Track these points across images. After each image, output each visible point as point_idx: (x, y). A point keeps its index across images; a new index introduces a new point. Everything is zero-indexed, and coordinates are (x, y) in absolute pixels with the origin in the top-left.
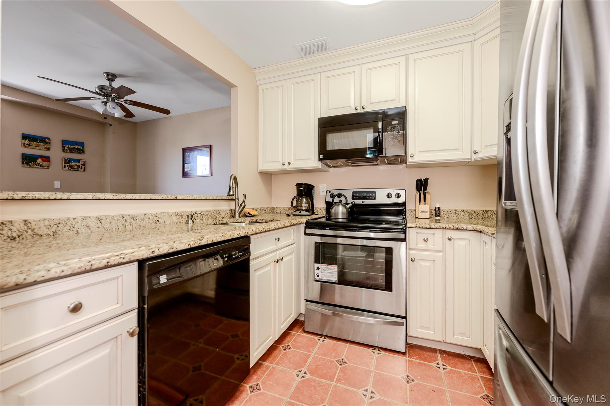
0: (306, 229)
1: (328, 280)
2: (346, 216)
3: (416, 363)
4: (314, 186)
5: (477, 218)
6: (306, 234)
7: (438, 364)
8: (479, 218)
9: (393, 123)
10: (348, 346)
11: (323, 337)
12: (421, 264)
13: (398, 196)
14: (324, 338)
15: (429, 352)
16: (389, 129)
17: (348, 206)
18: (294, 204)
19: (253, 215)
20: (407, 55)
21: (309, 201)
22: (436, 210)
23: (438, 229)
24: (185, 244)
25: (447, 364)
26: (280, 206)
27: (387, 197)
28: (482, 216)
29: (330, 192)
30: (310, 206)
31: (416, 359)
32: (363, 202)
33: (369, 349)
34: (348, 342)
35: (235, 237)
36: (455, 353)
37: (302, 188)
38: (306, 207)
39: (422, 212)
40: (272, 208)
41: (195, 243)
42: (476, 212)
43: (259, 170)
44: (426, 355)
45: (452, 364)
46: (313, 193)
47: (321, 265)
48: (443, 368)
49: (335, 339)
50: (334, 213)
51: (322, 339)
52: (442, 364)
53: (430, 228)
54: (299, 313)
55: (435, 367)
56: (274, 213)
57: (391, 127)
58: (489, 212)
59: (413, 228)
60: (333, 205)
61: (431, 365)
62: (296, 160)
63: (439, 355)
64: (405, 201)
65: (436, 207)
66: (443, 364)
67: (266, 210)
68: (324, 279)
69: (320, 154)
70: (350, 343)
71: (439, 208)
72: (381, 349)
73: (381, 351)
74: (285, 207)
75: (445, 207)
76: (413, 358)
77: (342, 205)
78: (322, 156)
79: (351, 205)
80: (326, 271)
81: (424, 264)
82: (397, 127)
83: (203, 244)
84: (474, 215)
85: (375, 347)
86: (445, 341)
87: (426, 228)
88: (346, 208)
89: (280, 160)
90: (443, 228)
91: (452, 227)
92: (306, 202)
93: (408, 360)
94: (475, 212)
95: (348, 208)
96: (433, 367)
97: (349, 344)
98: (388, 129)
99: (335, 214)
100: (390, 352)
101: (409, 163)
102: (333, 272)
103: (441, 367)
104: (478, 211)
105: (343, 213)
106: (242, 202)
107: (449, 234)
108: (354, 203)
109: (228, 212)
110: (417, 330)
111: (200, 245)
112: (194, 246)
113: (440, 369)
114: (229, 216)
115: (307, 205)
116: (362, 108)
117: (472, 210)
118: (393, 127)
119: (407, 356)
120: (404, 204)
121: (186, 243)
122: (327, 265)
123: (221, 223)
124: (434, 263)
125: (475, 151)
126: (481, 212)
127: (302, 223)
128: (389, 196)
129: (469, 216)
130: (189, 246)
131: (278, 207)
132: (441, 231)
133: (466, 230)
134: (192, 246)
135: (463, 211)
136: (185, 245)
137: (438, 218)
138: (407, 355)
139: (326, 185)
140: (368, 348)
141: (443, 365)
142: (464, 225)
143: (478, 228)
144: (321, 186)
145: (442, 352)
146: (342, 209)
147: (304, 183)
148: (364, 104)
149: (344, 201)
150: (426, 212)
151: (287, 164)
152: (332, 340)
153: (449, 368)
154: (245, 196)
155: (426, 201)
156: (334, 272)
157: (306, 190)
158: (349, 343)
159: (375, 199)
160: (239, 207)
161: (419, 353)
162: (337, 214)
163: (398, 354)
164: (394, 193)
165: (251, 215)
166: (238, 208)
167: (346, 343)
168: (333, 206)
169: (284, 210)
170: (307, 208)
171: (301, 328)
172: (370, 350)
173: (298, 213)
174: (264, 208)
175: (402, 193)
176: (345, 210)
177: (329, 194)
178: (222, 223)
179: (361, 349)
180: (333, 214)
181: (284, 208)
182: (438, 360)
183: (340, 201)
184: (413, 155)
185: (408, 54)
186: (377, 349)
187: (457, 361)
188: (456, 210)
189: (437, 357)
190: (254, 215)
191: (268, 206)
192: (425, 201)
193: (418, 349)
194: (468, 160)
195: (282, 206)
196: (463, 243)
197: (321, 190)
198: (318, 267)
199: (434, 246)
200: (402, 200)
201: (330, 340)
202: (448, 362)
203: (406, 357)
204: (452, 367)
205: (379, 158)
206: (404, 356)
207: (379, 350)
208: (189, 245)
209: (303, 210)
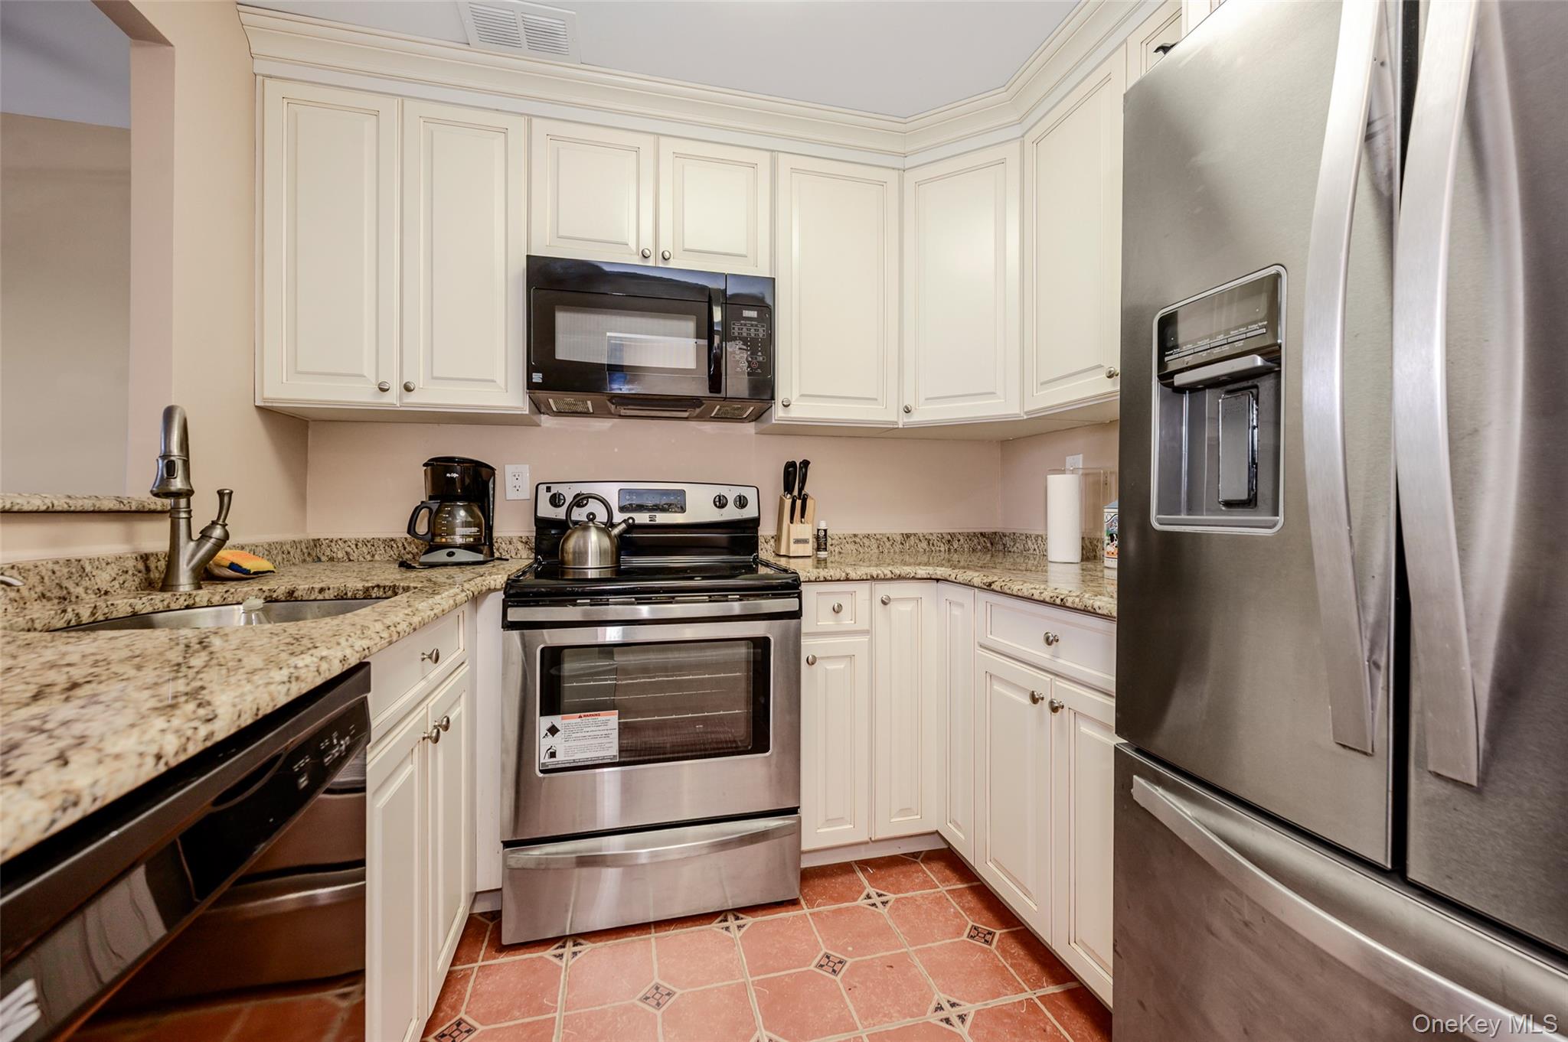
0: (510, 611)
1: (587, 759)
2: (611, 561)
3: (828, 913)
4: (493, 469)
5: (892, 551)
6: (508, 626)
7: (868, 897)
8: (895, 552)
9: (747, 313)
10: (653, 940)
11: (570, 944)
12: (826, 669)
13: (742, 502)
14: (574, 946)
15: (841, 875)
16: (736, 329)
17: (616, 531)
18: (422, 528)
19: (256, 573)
20: (774, 151)
21: (479, 517)
22: (818, 535)
23: (863, 580)
24: (135, 760)
25: (884, 891)
26: (345, 536)
27: (716, 505)
28: (901, 546)
29: (549, 489)
30: (481, 534)
31: (824, 906)
32: (652, 519)
33: (713, 925)
34: (650, 928)
35: (332, 676)
36: (885, 857)
37: (455, 475)
38: (469, 536)
39: (797, 541)
40: (312, 544)
41: (188, 739)
42: (890, 538)
43: (264, 400)
44: (837, 886)
45: (892, 885)
46: (491, 492)
47: (563, 719)
48: (883, 903)
49: (611, 934)
50: (574, 553)
51: (570, 948)
52: (875, 894)
53: (847, 580)
54: (472, 894)
55: (867, 909)
56: (319, 560)
57: (741, 325)
58: (912, 538)
59: (811, 581)
60: (569, 528)
61: (858, 907)
62: (434, 378)
63: (860, 875)
64: (757, 515)
65: (818, 530)
66: (877, 893)
67: (289, 553)
68: (574, 761)
69: (530, 370)
70: (655, 928)
71: (825, 531)
72: (743, 913)
73: (742, 919)
74: (369, 537)
75: (837, 529)
76: (818, 906)
77: (598, 528)
78: (541, 375)
79: (623, 526)
80: (578, 735)
81: (831, 666)
82: (756, 326)
83: (220, 736)
84: (888, 544)
85: (724, 914)
86: (873, 839)
87: (839, 580)
88: (609, 536)
89: (368, 370)
90: (873, 578)
91: (889, 575)
92: (470, 519)
93: (810, 914)
94: (888, 538)
95: (615, 536)
96: (864, 908)
97: (656, 932)
98: (734, 328)
99: (577, 555)
100: (764, 912)
101: (777, 422)
102: (603, 733)
103: (876, 900)
104: (894, 536)
105: (602, 553)
106: (209, 523)
107: (883, 590)
108: (631, 521)
109: (130, 564)
110: (818, 831)
111: (209, 744)
112: (183, 758)
113: (877, 907)
114: (132, 582)
115: (474, 530)
116: (661, 257)
117: (882, 535)
118: (745, 325)
119: (805, 907)
120: (755, 523)
121: (141, 755)
122: (582, 714)
123: (101, 618)
124: (853, 662)
125: (906, 407)
126: (899, 539)
127: (490, 591)
128: (720, 503)
129: (879, 547)
130: (162, 761)
131: (336, 536)
132: (866, 586)
133: (914, 578)
134: (173, 763)
135: (868, 537)
136: (140, 766)
137: (823, 554)
138: (803, 902)
139: (528, 466)
140: (707, 922)
141: (880, 895)
142: (910, 567)
143: (939, 573)
144: (510, 469)
145: (864, 864)
146: (599, 540)
147: (458, 458)
148: (666, 245)
149: (602, 516)
150: (805, 541)
151: (396, 388)
152: (601, 941)
153: (891, 897)
154: (226, 499)
155: (806, 515)
156: (606, 732)
157: (467, 481)
158: (653, 930)
159: (683, 510)
160: (192, 544)
161: (825, 887)
162: (581, 555)
163: (784, 909)
164: (731, 494)
165: (247, 572)
166: (186, 549)
167: (646, 934)
168: (570, 531)
169: (365, 549)
170: (472, 540)
171: (483, 942)
172: (716, 926)
173: (441, 556)
174: (282, 544)
175: (750, 495)
176: (606, 542)
177: (544, 497)
178: (107, 619)
179: (692, 932)
180: (569, 557)
181: (365, 542)
182: (865, 888)
183: (592, 517)
184: (789, 401)
185: (775, 149)
186: (731, 918)
187: (896, 874)
188: (855, 536)
189: (861, 881)
190: (259, 574)
191: (297, 537)
192: (803, 515)
193: (817, 877)
194: (891, 426)
195: (356, 537)
196: (907, 608)
197: (510, 481)
198: (553, 726)
199: (853, 622)
200: (750, 512)
201: (593, 942)
202: (884, 884)
203: (803, 909)
204: (895, 894)
205: (704, 402)
206: (797, 907)
207: (737, 918)
208: (159, 757)
209: (459, 547)
